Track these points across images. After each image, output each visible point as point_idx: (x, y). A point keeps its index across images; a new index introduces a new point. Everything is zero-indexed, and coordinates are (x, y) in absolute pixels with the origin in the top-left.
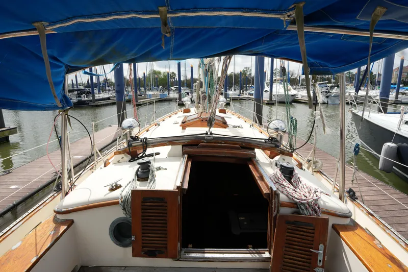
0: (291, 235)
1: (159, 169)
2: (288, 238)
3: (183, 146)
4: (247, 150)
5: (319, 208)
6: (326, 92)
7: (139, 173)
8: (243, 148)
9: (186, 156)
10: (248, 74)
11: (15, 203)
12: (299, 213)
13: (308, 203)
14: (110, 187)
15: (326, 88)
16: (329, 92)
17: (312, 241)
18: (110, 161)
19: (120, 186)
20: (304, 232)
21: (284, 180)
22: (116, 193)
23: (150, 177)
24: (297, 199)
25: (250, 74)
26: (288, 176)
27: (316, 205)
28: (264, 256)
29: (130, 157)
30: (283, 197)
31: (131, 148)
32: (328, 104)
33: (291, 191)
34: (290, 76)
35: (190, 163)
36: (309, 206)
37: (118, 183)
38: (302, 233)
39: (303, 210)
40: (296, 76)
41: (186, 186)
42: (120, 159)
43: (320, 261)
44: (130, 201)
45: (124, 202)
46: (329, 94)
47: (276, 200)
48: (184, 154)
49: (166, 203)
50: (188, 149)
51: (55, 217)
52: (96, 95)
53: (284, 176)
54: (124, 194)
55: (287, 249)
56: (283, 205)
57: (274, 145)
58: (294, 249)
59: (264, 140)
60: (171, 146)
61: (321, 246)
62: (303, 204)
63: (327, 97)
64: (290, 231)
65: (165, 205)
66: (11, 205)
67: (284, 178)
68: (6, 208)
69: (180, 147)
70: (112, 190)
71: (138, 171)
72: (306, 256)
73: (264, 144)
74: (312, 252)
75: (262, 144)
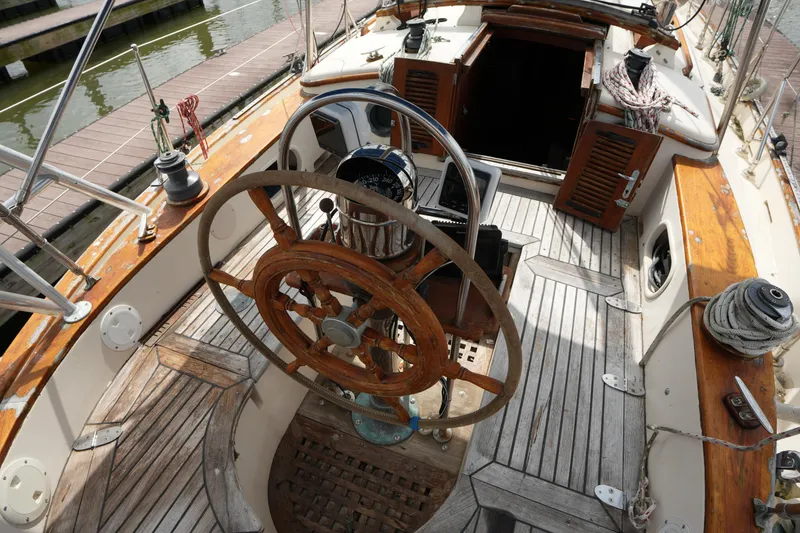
0: (599, 151)
1: (439, 39)
2: (593, 154)
3: (484, 8)
4: (592, 26)
5: (656, 122)
7: (408, 41)
8: (587, 20)
9: (485, 25)
11: (241, 95)
12: (623, 124)
13: (641, 111)
14: (368, 55)
17: (626, 164)
18: (369, 28)
19: (381, 57)
20: (618, 149)
21: (625, 76)
22: (376, 65)
23: (422, 46)
24: (626, 102)
26: (635, 71)
27: (653, 116)
28: (558, 177)
29: (399, 22)
30: (606, 97)
31: (401, 6)
33: (626, 92)
35: (488, 36)
36: (642, 116)
37: (380, 53)
38: (615, 151)
39: (629, 119)
41: (469, 63)
42: (384, 24)
43: (627, 191)
44: (392, 74)
45: (385, 75)
47: (594, 101)
48: (483, 21)
49: (438, 80)
50: (490, 14)
51: (302, 90)
53: (628, 71)
54: (386, 65)
55: (589, 169)
56: (604, 109)
57: (646, 22)
58: (598, 170)
59: (631, 10)
60: (464, 7)
61: (636, 173)
62: (632, 111)
64: (599, 145)
65: (436, 82)
66: (238, 97)
67: (626, 73)
68: (232, 101)
69: (479, 8)
70: (370, 60)
71: (407, 38)
72: (611, 183)
73: (628, 17)
74: (620, 177)
75: (625, 16)
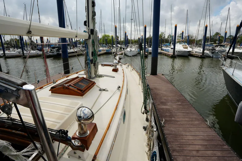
6: (212, 49)
10: (163, 37)
15: (212, 47)
16: (214, 49)
25: (164, 37)
32: (213, 57)
34: (190, 38)
40: (194, 38)
46: (214, 51)
52: (68, 50)
63: (213, 53)
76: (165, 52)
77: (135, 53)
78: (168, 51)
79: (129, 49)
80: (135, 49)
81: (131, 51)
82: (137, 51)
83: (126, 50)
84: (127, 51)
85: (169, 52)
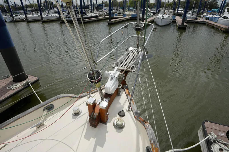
76: (211, 22)
77: (169, 21)
78: (215, 21)
79: (160, 16)
80: (169, 15)
81: (163, 18)
82: (171, 18)
83: (157, 16)
84: (158, 18)
85: (217, 22)
